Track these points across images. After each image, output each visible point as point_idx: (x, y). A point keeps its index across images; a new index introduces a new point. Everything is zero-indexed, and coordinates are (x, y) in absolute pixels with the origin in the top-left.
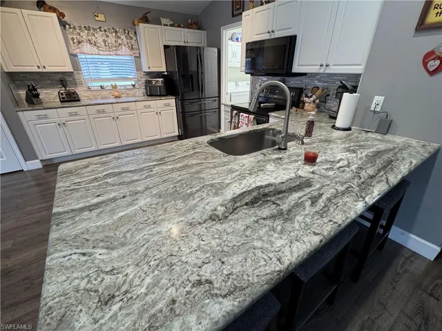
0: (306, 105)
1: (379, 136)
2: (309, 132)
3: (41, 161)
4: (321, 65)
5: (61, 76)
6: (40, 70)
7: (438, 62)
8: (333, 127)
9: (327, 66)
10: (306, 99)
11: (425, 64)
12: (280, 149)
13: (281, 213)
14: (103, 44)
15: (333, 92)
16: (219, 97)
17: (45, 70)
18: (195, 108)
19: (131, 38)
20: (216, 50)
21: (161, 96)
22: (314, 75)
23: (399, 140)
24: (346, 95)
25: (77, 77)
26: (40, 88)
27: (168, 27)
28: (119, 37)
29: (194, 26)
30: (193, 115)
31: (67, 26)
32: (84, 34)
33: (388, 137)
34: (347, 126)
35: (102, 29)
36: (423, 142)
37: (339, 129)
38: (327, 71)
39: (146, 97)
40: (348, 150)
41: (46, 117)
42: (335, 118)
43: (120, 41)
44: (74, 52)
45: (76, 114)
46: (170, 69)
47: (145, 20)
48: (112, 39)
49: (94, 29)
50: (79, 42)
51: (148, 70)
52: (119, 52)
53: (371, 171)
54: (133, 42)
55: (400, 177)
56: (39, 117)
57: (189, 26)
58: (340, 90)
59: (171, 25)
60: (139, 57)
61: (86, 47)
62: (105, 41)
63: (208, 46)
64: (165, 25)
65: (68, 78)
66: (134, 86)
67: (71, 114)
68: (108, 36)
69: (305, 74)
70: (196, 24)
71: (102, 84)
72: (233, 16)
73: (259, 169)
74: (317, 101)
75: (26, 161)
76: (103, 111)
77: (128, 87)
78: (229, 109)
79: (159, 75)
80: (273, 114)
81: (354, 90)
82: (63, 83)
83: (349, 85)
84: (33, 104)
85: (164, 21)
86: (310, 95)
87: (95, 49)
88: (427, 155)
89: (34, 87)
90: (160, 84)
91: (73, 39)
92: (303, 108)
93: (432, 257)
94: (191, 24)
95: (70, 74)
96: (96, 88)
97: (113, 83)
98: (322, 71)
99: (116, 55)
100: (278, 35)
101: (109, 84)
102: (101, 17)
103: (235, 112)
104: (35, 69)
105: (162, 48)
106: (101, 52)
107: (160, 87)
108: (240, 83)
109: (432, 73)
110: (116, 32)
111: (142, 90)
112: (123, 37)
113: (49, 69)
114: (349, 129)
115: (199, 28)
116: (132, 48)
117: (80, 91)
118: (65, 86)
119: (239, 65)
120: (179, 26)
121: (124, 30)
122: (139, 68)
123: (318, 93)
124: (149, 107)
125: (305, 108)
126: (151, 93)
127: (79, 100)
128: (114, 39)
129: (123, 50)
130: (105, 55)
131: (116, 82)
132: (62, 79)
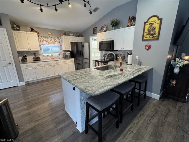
0: (119, 59)
1: (139, 66)
2: (121, 65)
3: (25, 82)
4: (122, 48)
5: (34, 52)
6: (29, 50)
7: (148, 48)
8: (127, 64)
9: (123, 48)
10: (119, 58)
11: (146, 48)
12: (114, 69)
13: (117, 78)
14: (50, 42)
15: (126, 55)
16: (89, 58)
17: (30, 50)
18: (81, 62)
19: (60, 40)
20: (88, 43)
21: (69, 58)
22: (120, 51)
23: (143, 66)
24: (129, 56)
25: (40, 52)
26: (28, 56)
27: (72, 36)
28: (56, 40)
29: (80, 36)
30: (80, 65)
31: (39, 36)
32: (44, 39)
33: (141, 66)
34: (130, 64)
35: (50, 37)
36: (149, 67)
37: (129, 65)
38: (124, 50)
39: (64, 59)
40: (131, 69)
41: (30, 66)
42: (127, 62)
43: (56, 41)
44: (41, 44)
45: (40, 65)
46: (72, 49)
47: (65, 34)
48: (53, 40)
49: (48, 37)
50: (42, 41)
51: (65, 50)
52: (55, 44)
53: (136, 72)
54: (60, 41)
55: (142, 72)
56: (27, 66)
57: (78, 36)
58: (128, 55)
59: (73, 36)
60: (62, 46)
61: (44, 43)
62: (51, 41)
63: (85, 42)
65: (36, 53)
66: (59, 55)
67: (38, 65)
68: (52, 39)
69: (118, 51)
70: (81, 35)
71: (48, 54)
72: (94, 34)
73: (110, 72)
74: (122, 58)
75: (20, 82)
76: (50, 64)
77: (57, 55)
78: (95, 62)
79: (68, 51)
80: (109, 62)
81: (131, 54)
82: (35, 54)
83: (130, 53)
84: (25, 62)
85: (71, 35)
86: (120, 56)
87: (47, 43)
88: (149, 69)
89: (25, 56)
90: (69, 54)
91: (40, 40)
92: (118, 60)
93: (158, 99)
95: (38, 51)
96: (46, 56)
97: (52, 54)
98: (122, 50)
99: (54, 45)
100: (109, 40)
101: (51, 54)
102: (50, 34)
103: (97, 62)
104: (27, 50)
105: (70, 43)
106: (49, 44)
107: (69, 55)
108: (95, 54)
109: (147, 50)
110: (55, 38)
111: (62, 56)
112: (57, 39)
113: (32, 50)
114: (131, 65)
115: (82, 37)
116: (60, 43)
117: (41, 57)
118: (35, 55)
119: (97, 48)
120: (75, 36)
121: (58, 37)
122: (61, 49)
123: (122, 56)
124: (65, 62)
125: (119, 60)
126: (66, 57)
127: (40, 60)
128: (54, 40)
129: (57, 43)
130: (50, 45)
131: (53, 54)
132: (35, 53)
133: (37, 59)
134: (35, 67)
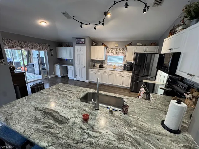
3: (89, 81)
19: (124, 51)
26: (96, 63)
28: (120, 51)
32: (111, 51)
38: (193, 80)
39: (123, 71)
43: (120, 52)
44: (107, 55)
47: (130, 45)
49: (114, 49)
50: (109, 52)
52: (119, 55)
56: (92, 70)
59: (141, 46)
60: (125, 57)
61: (111, 54)
62: (115, 52)
64: (138, 46)
66: (121, 66)
68: (117, 51)
71: (111, 64)
75: (86, 80)
77: (119, 66)
79: (130, 63)
85: (138, 44)
94: (152, 44)
95: (104, 61)
96: (109, 65)
98: (189, 78)
101: (113, 64)
102: (117, 45)
104: (96, 59)
105: (134, 54)
111: (123, 68)
112: (121, 50)
113: (99, 59)
116: (124, 54)
120: (145, 45)
121: (123, 48)
122: (124, 60)
124: (120, 74)
127: (104, 68)
129: (121, 54)
130: (114, 56)
131: (116, 64)
132: (102, 62)
133: (101, 67)
134: (96, 72)
